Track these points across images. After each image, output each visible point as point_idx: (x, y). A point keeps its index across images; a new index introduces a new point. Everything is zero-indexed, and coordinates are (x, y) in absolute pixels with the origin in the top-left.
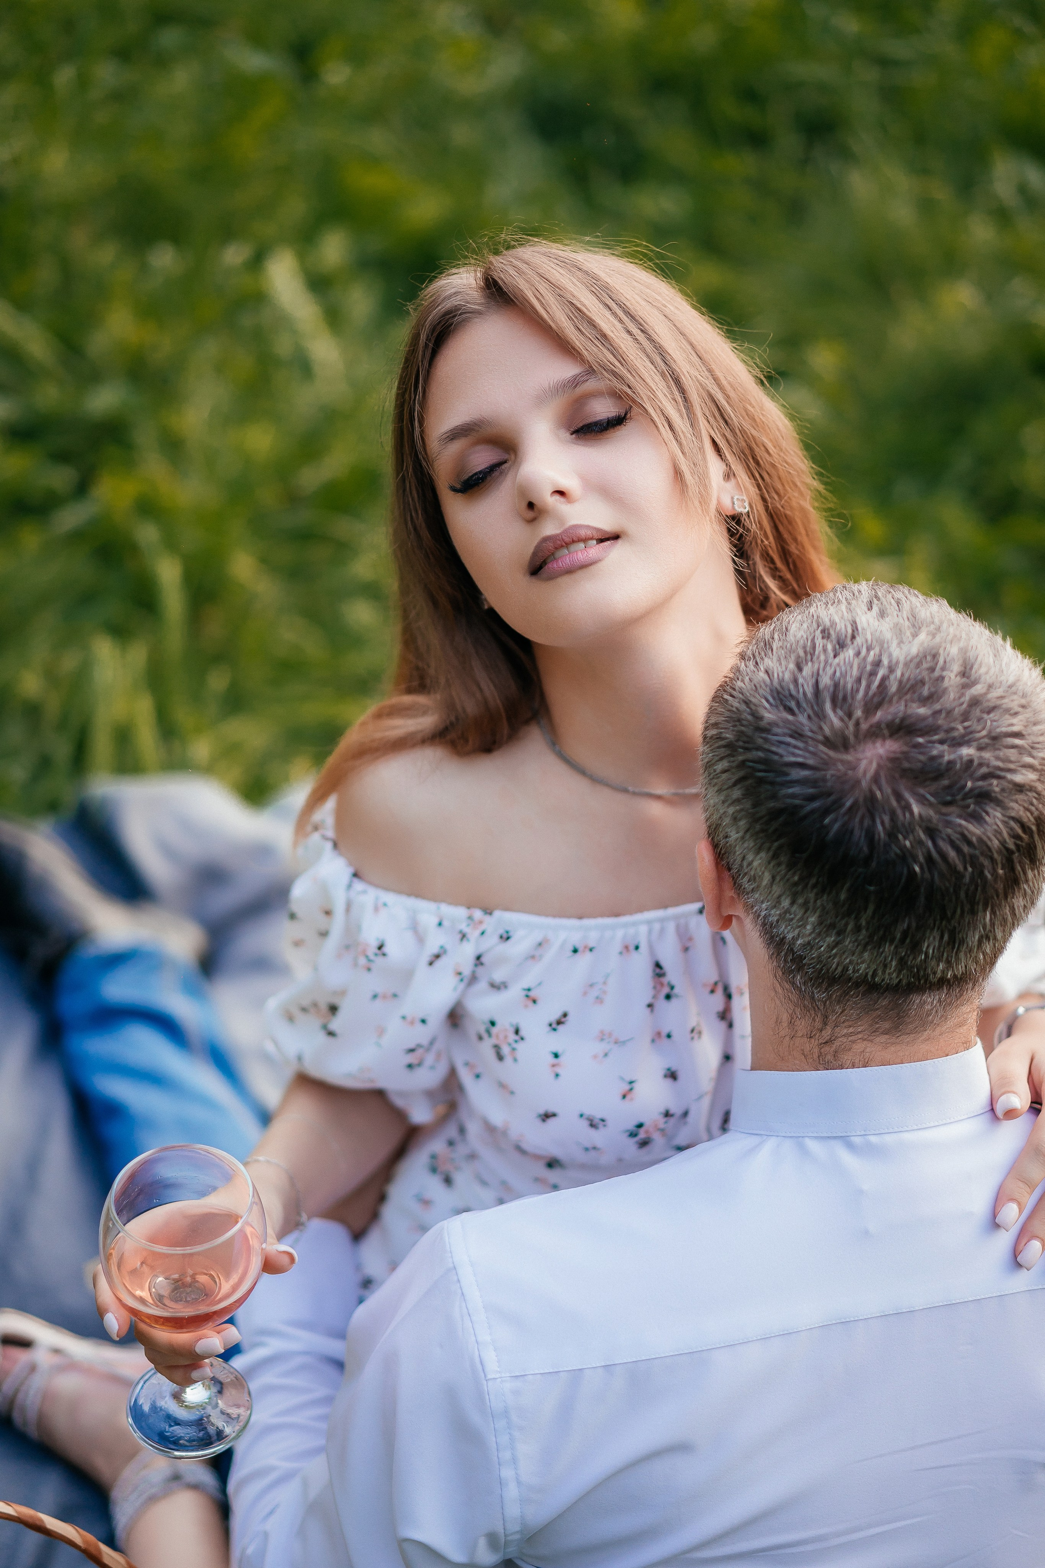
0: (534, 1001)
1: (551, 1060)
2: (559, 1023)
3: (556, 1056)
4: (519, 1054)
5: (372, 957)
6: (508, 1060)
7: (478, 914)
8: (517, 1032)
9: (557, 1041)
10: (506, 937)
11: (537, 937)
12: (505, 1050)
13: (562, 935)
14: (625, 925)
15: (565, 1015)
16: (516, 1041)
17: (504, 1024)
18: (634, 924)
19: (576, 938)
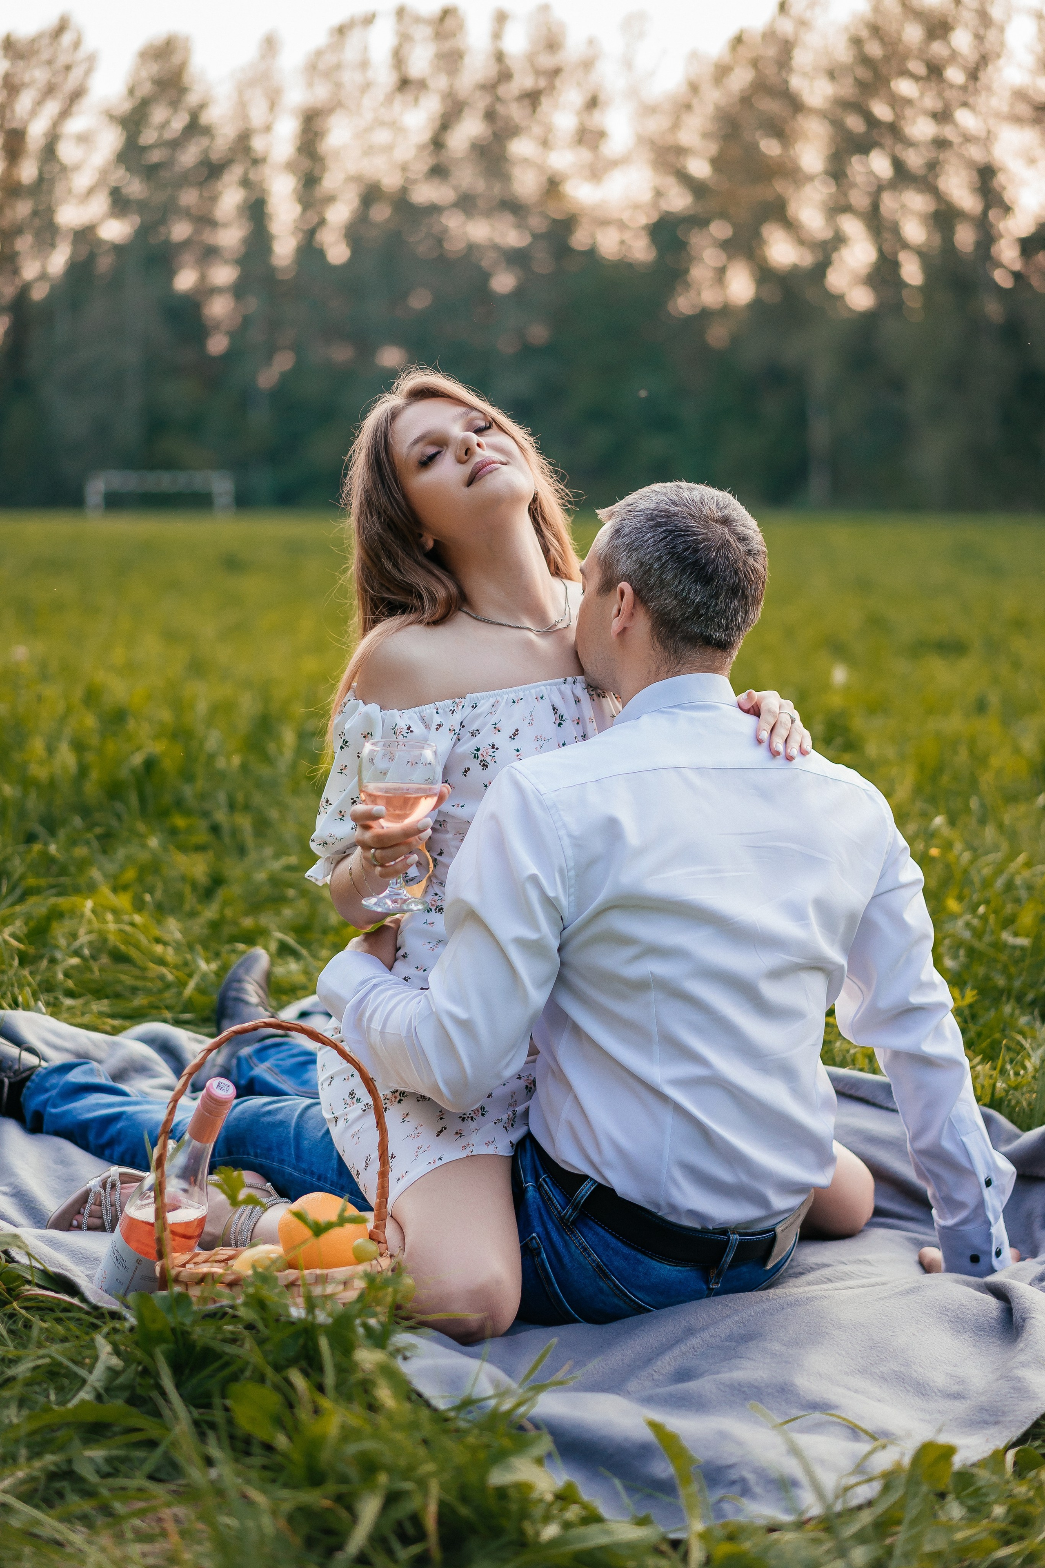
0: (499, 731)
1: (516, 753)
2: (515, 735)
3: (518, 751)
4: (496, 759)
5: (406, 735)
6: (491, 765)
7: (457, 700)
8: (493, 747)
9: (516, 744)
10: (474, 707)
11: (492, 701)
12: (488, 759)
13: (505, 697)
14: (534, 687)
15: (517, 730)
16: (494, 752)
17: (485, 747)
18: (538, 686)
19: (513, 696)
